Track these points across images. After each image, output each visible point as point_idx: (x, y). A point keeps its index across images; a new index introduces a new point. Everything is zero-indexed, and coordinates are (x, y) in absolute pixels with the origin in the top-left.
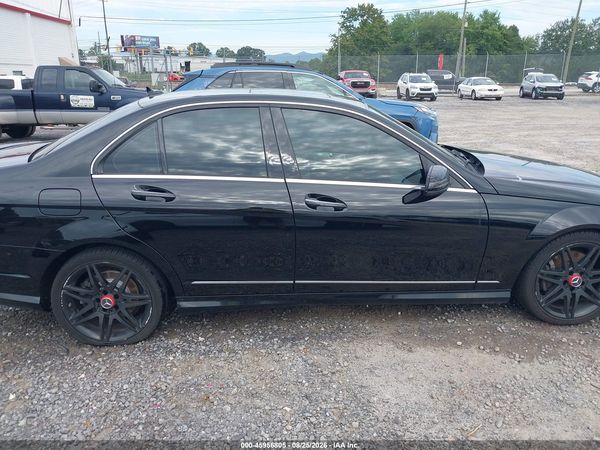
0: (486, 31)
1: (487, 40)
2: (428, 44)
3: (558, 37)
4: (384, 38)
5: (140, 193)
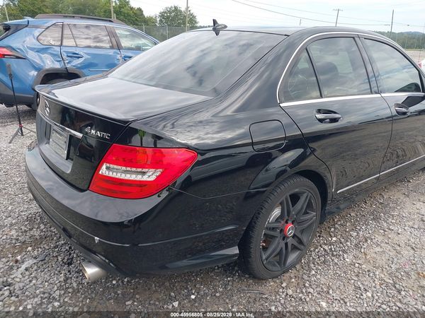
0: (122, 10)
3: (168, 17)
5: (320, 116)
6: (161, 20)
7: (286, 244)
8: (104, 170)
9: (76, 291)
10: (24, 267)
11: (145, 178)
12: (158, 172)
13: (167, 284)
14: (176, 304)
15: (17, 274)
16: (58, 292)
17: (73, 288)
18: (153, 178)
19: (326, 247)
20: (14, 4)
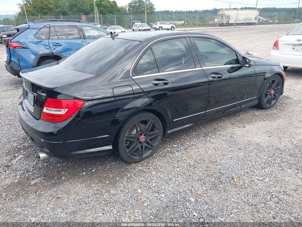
0: (102, 3)
1: (104, 8)
2: (75, 9)
3: (134, 7)
4: (51, 6)
5: (156, 82)
6: (129, 9)
7: (142, 146)
8: (45, 110)
9: (40, 169)
10: (18, 158)
11: (61, 113)
12: (67, 110)
13: (83, 166)
14: (84, 173)
15: (14, 161)
16: (32, 169)
17: (39, 167)
18: (64, 113)
19: (169, 149)
20: (30, 4)
